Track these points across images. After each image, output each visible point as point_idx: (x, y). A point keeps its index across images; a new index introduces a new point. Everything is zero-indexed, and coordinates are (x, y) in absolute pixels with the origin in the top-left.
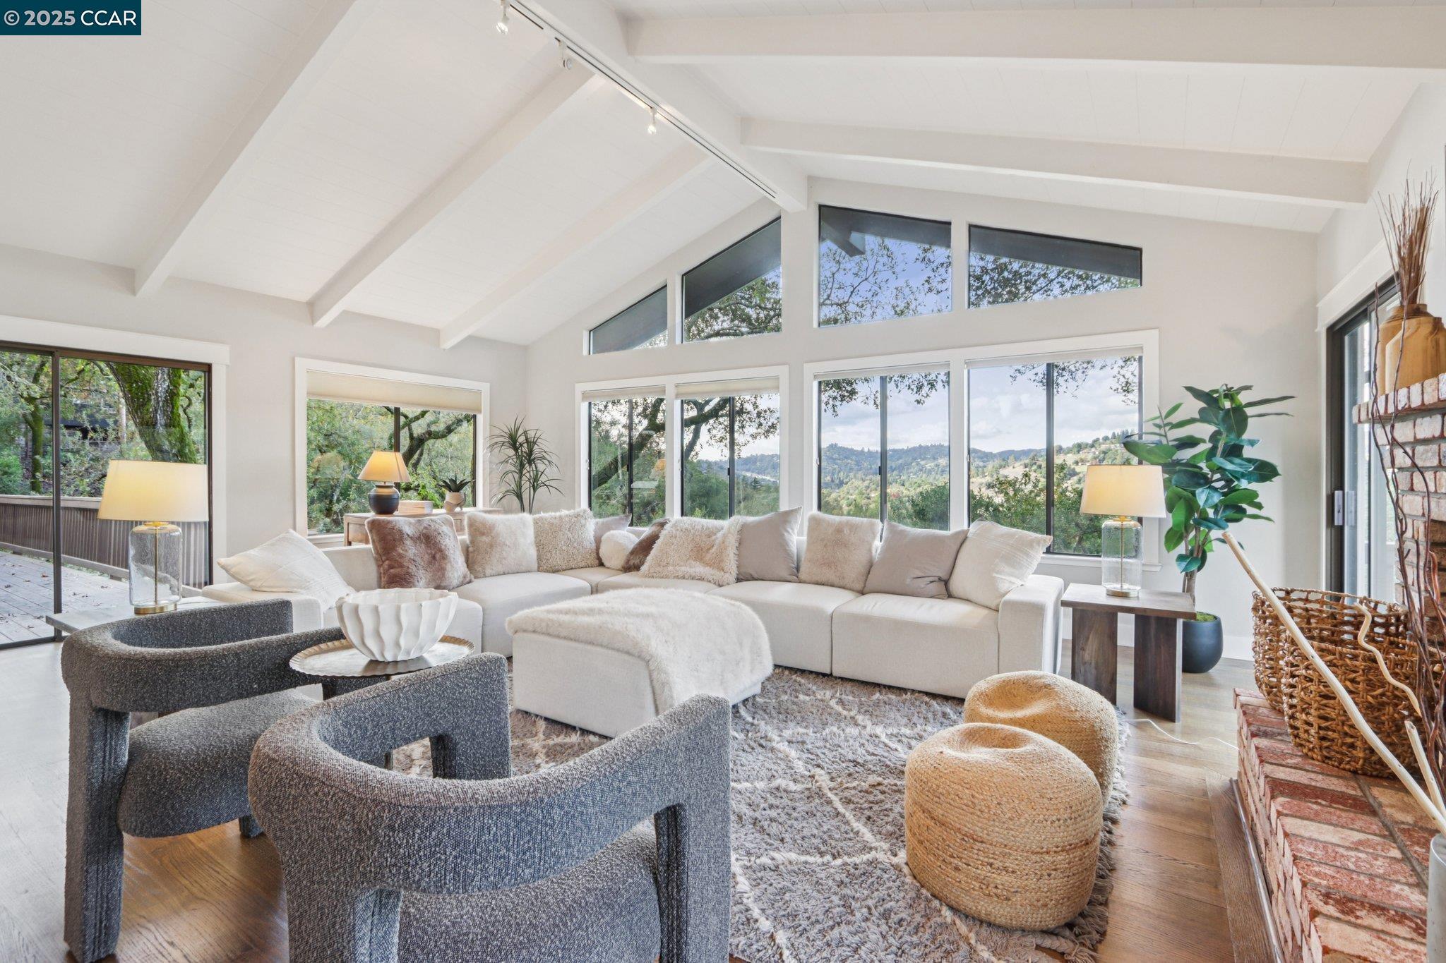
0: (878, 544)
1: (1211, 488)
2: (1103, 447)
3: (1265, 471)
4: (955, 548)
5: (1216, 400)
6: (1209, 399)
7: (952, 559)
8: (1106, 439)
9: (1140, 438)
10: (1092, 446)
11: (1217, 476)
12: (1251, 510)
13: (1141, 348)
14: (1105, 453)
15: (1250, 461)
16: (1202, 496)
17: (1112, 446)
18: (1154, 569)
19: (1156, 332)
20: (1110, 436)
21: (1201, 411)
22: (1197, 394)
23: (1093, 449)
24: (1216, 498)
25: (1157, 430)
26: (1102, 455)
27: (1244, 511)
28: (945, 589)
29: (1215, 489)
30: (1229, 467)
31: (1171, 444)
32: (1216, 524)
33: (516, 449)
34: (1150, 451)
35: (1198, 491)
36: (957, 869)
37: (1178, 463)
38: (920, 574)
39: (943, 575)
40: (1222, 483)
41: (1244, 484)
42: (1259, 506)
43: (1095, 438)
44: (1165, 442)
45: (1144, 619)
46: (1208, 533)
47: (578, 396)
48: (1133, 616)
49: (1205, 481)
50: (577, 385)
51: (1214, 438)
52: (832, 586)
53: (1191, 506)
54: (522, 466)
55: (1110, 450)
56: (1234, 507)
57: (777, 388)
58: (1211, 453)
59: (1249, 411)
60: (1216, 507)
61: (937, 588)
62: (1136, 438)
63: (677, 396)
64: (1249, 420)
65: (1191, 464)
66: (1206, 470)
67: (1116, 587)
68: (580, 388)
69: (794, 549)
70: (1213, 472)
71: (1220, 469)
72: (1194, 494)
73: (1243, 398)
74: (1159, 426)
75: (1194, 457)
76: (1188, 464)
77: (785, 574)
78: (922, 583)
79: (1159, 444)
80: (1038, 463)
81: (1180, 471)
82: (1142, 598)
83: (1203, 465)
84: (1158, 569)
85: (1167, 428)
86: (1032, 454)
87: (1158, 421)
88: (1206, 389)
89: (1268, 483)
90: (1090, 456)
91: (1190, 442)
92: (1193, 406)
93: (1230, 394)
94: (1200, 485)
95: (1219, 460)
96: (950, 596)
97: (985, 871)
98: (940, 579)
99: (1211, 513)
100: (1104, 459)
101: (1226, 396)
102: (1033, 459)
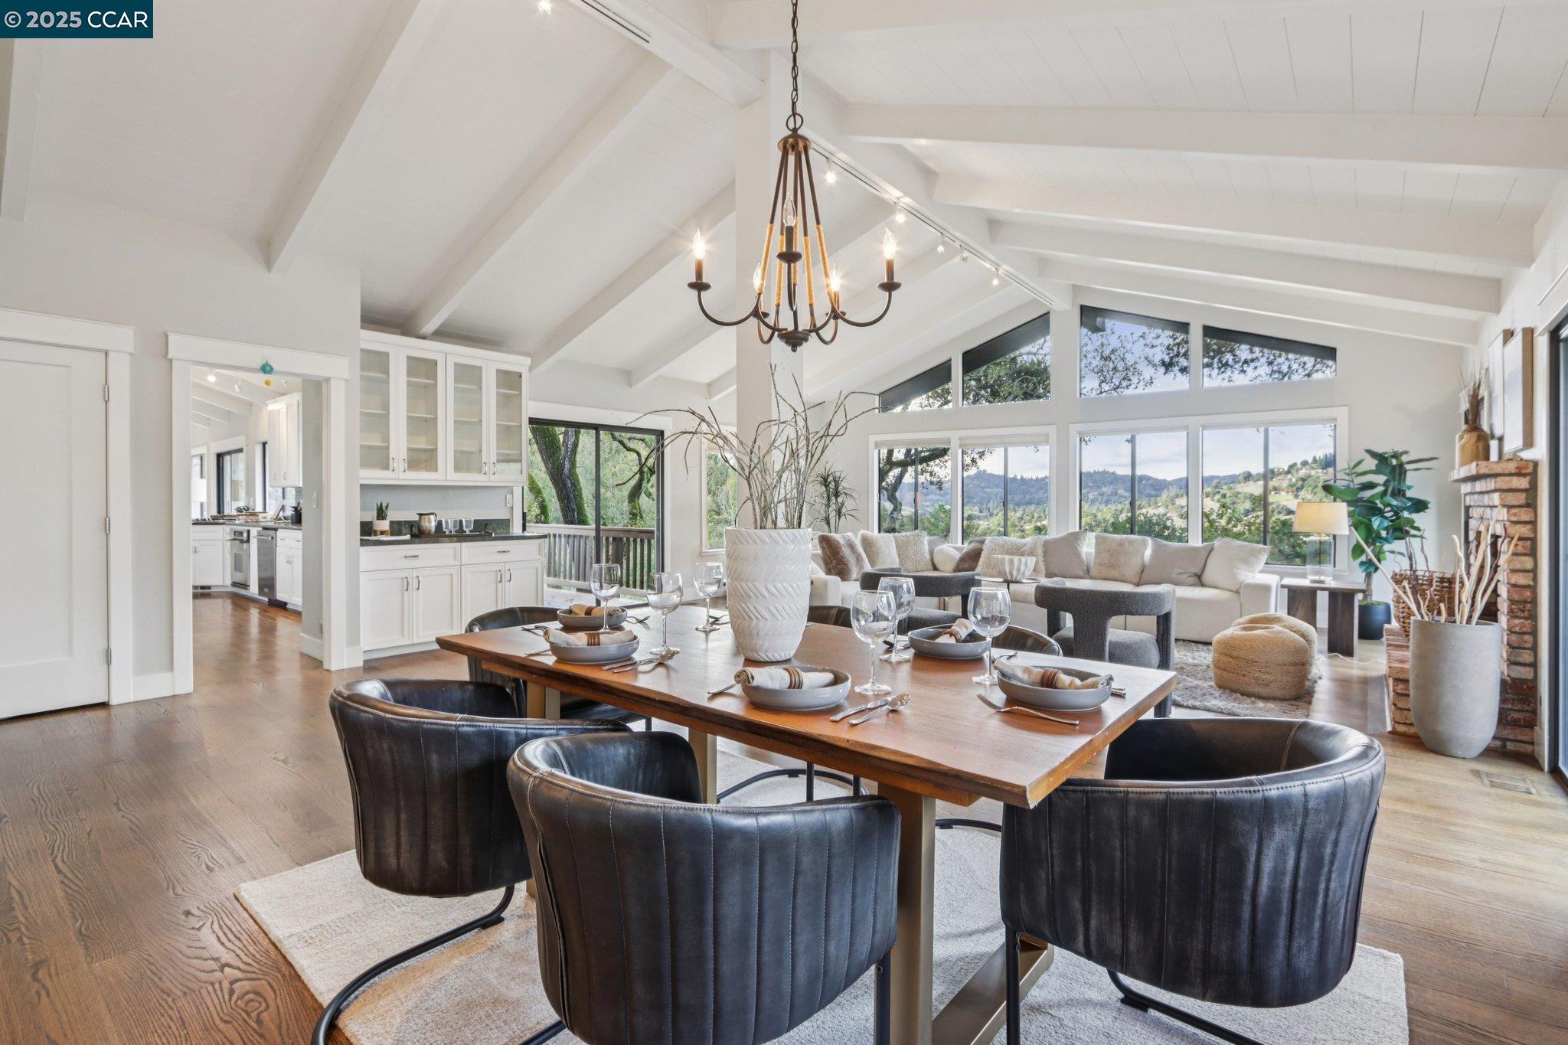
0: (1148, 553)
1: (1383, 516)
2: (1303, 472)
3: (1420, 506)
4: (1206, 555)
5: (1386, 459)
6: (1381, 458)
7: (1203, 562)
8: (1305, 463)
9: (1335, 482)
10: (1289, 472)
11: (1388, 509)
12: (1413, 532)
13: (1336, 419)
14: (1303, 480)
15: (1410, 499)
16: (1376, 522)
17: (1313, 472)
18: (1344, 574)
19: (1346, 408)
20: (1310, 460)
21: (1377, 466)
22: (1373, 454)
23: (1289, 476)
24: (1386, 523)
25: (1347, 477)
26: (1300, 483)
27: (1407, 532)
28: (1199, 580)
29: (1386, 518)
30: (1394, 503)
31: (1356, 486)
32: (1386, 540)
33: (826, 486)
34: (1341, 492)
35: (1373, 519)
36: (1244, 676)
37: (1361, 500)
38: (1182, 571)
39: (1197, 570)
40: (1392, 513)
41: (1406, 514)
42: (1418, 529)
43: (1291, 463)
44: (1352, 486)
45: (1334, 594)
46: (1381, 547)
47: (872, 445)
48: (1327, 593)
49: (1380, 512)
50: (870, 437)
51: (1386, 484)
52: (1116, 580)
53: (1369, 528)
54: (829, 499)
55: (1310, 476)
56: (1400, 530)
57: (1047, 442)
58: (1384, 493)
59: (1408, 467)
60: (1387, 529)
61: (1192, 580)
62: (1332, 483)
63: (960, 446)
64: (1408, 473)
65: (1371, 501)
66: (1380, 505)
67: (1316, 578)
68: (873, 439)
69: (1084, 557)
70: (1385, 506)
71: (1389, 505)
72: (1371, 521)
73: (1404, 458)
74: (1348, 474)
75: (1373, 496)
76: (1368, 501)
77: (1081, 573)
78: (1184, 577)
79: (1348, 487)
80: (1222, 492)
81: (1361, 506)
82: (1332, 583)
83: (1378, 502)
84: (1347, 574)
85: (1354, 476)
86: (1215, 482)
87: (1348, 471)
88: (1380, 450)
89: (1422, 513)
90: (1285, 484)
91: (1370, 486)
92: (1371, 463)
93: (1396, 456)
94: (1375, 515)
95: (1389, 499)
96: (1203, 585)
97: (1257, 675)
98: (1196, 575)
99: (1384, 534)
100: (1302, 487)
101: (1393, 457)
102: (1216, 487)
